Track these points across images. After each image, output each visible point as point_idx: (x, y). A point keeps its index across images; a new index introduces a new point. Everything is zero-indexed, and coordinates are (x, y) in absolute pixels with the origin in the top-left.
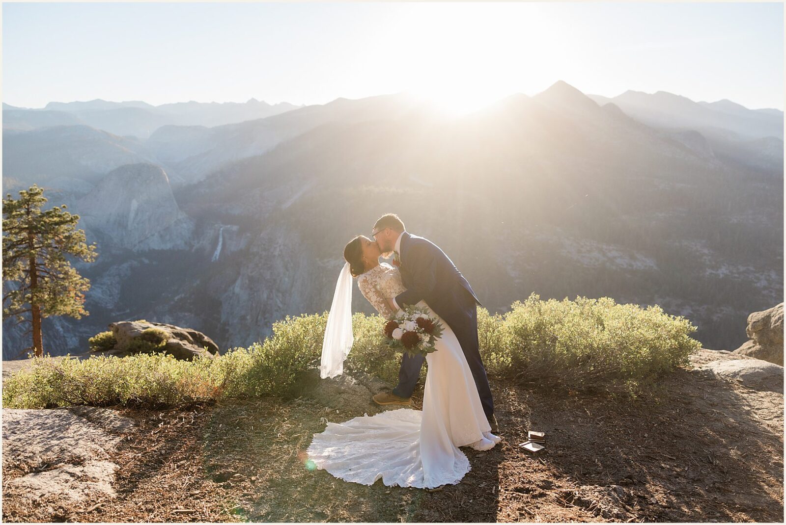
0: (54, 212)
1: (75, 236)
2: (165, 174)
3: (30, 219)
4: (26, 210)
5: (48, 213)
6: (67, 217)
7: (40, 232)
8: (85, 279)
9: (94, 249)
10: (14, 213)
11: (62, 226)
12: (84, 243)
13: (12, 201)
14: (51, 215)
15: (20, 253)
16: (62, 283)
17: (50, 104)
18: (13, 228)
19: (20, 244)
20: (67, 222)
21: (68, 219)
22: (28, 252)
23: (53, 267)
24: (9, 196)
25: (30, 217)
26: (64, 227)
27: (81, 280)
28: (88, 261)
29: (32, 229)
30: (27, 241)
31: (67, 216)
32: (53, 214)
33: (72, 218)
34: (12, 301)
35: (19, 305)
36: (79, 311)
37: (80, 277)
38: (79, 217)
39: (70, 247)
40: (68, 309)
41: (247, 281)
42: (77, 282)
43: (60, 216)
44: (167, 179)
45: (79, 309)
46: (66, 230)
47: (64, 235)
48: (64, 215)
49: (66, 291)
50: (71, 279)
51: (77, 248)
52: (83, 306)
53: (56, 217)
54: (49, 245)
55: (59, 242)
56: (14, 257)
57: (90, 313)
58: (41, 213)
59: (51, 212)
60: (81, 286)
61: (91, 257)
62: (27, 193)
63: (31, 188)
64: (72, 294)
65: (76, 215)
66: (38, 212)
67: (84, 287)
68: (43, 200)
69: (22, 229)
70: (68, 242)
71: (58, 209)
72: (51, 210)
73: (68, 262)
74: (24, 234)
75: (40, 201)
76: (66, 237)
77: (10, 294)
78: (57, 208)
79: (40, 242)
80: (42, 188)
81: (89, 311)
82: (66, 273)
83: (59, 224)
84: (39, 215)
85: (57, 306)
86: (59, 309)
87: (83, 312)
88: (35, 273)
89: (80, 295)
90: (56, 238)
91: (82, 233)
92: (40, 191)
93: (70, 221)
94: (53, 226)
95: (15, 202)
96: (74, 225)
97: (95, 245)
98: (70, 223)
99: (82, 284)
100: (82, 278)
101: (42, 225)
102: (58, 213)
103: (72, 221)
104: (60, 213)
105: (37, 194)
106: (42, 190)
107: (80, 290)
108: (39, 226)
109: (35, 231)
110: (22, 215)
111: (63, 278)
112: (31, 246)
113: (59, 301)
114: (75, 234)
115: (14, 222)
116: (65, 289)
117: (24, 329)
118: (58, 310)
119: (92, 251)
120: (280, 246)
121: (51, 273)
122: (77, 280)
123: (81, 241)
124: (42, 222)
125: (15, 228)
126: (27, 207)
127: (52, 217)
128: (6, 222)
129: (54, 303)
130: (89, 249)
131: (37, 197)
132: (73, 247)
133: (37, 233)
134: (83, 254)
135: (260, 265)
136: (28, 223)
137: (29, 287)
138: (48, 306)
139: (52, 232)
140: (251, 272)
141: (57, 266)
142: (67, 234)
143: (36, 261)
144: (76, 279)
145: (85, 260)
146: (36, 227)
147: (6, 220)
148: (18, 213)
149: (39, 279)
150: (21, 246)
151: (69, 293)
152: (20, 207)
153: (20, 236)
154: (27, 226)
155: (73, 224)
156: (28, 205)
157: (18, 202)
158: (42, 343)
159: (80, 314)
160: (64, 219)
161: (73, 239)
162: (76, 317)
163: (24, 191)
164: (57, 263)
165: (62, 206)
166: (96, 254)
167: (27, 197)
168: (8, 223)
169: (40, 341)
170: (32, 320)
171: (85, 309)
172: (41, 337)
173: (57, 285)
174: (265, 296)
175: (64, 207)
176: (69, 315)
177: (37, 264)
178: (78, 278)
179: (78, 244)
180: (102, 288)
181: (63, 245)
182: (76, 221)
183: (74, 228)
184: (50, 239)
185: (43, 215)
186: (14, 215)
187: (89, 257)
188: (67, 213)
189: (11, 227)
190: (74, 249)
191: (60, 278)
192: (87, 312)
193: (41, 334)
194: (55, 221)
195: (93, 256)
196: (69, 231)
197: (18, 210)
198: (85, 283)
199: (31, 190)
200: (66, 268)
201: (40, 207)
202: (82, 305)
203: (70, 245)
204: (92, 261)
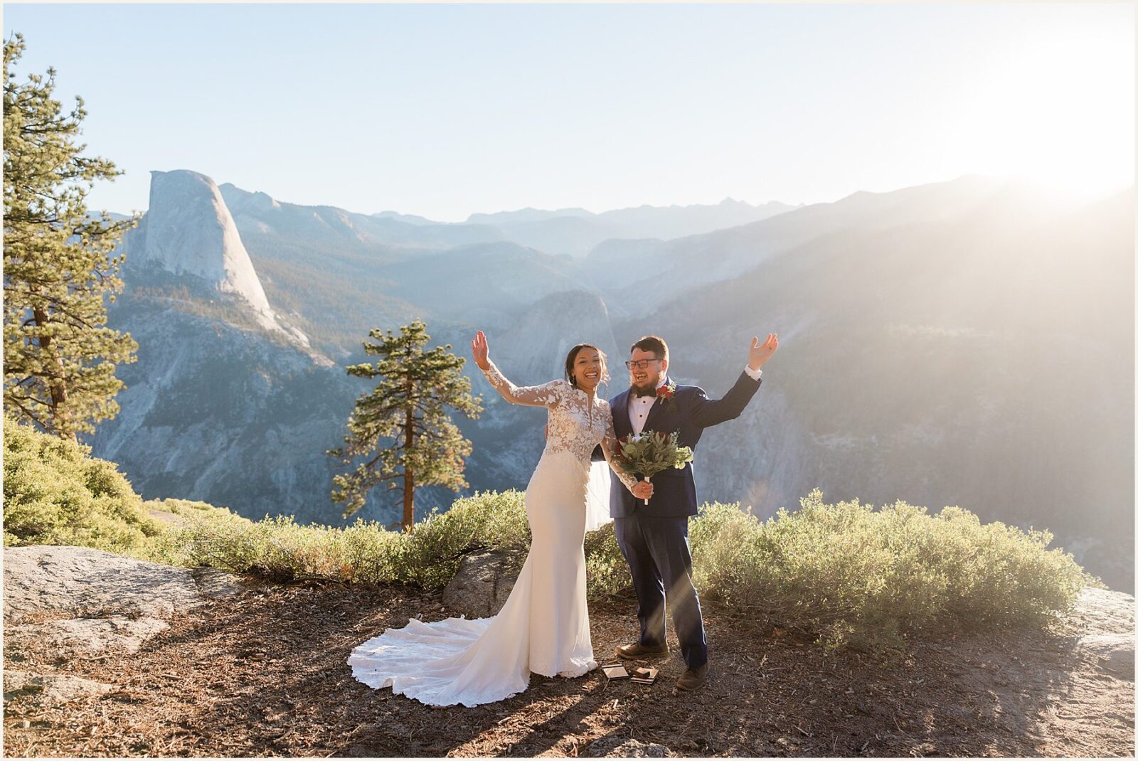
0: (437, 353)
1: (458, 385)
2: (604, 304)
3: (410, 362)
4: (407, 350)
5: (430, 355)
6: (451, 360)
7: (419, 378)
8: (467, 440)
9: (481, 402)
10: (393, 353)
11: (445, 370)
12: (468, 393)
13: (391, 339)
14: (433, 357)
15: (395, 403)
16: (439, 444)
17: (473, 216)
18: (391, 372)
19: (398, 392)
20: (451, 366)
21: (453, 363)
22: (405, 402)
23: (431, 424)
24: (389, 332)
25: (410, 358)
26: (447, 372)
27: (462, 442)
28: (471, 418)
29: (411, 374)
30: (406, 389)
31: (451, 358)
32: (436, 355)
33: (456, 362)
34: (383, 462)
35: (390, 467)
36: (457, 481)
37: (461, 437)
38: (465, 360)
39: (452, 399)
40: (445, 478)
41: (706, 460)
42: (457, 443)
43: (443, 359)
44: (606, 312)
45: (458, 479)
46: (449, 376)
47: (447, 382)
48: (447, 357)
49: (443, 454)
50: (451, 439)
51: (459, 399)
52: (463, 476)
53: (438, 359)
54: (428, 395)
55: (440, 391)
56: (390, 408)
57: (470, 485)
58: (422, 354)
59: (434, 353)
60: (462, 449)
61: (476, 413)
62: (408, 328)
63: (413, 322)
64: (451, 459)
65: (462, 358)
66: (419, 352)
67: (465, 450)
68: (426, 337)
69: (401, 374)
70: (450, 392)
71: (441, 350)
72: (434, 351)
73: (449, 417)
74: (403, 380)
75: (422, 339)
76: (448, 386)
77: (382, 453)
78: (441, 348)
79: (419, 391)
80: (424, 323)
81: (469, 482)
82: (445, 431)
83: (440, 368)
84: (420, 356)
85: (431, 472)
86: (433, 476)
87: (462, 482)
88: (411, 429)
89: (460, 460)
90: (437, 386)
91: (467, 380)
92: (423, 327)
93: (454, 365)
94: (435, 370)
95: (395, 339)
96: (459, 371)
97: (481, 397)
98: (454, 368)
99: (463, 447)
100: (464, 439)
101: (422, 369)
102: (441, 355)
103: (456, 365)
104: (443, 355)
105: (418, 330)
106: (425, 325)
107: (461, 455)
108: (418, 370)
109: (413, 377)
110: (400, 356)
111: (442, 438)
112: (409, 395)
113: (433, 466)
114: (460, 381)
115: (393, 365)
116: (443, 452)
117: (424, 501)
118: (431, 478)
119: (478, 405)
120: (756, 411)
121: (428, 430)
122: (456, 441)
123: (465, 391)
124: (422, 366)
125: (394, 372)
126: (408, 346)
127: (434, 359)
128: (385, 364)
129: (427, 469)
130: (474, 402)
131: (419, 335)
132: (455, 398)
133: (416, 379)
134: (466, 407)
135: (726, 437)
136: (409, 366)
137: (403, 447)
138: (422, 472)
139: (433, 378)
140: (713, 448)
141: (435, 421)
142: (450, 382)
143: (413, 414)
144: (455, 439)
145: (469, 416)
146: (415, 372)
147: (385, 362)
148: (397, 353)
149: (414, 436)
150: (398, 394)
151: (447, 457)
152: (399, 345)
153: (399, 381)
154: (406, 370)
155: (459, 369)
156: (409, 344)
157: (399, 339)
158: (413, 518)
159: (460, 486)
160: (448, 362)
161: (456, 388)
162: (454, 488)
163: (406, 327)
164: (436, 418)
165: (447, 346)
166: (482, 409)
167: (408, 334)
168: (387, 365)
169: (411, 516)
170: (404, 488)
171: (466, 480)
172: (413, 511)
173: (434, 446)
174: (731, 484)
175: (449, 347)
176: (447, 485)
177: (414, 418)
178: (459, 439)
179: (461, 395)
180: (516, 456)
181: (445, 396)
182: (461, 365)
183: (459, 374)
184: (430, 387)
185: (424, 358)
186: (392, 356)
187: (474, 412)
188: (452, 354)
189: (389, 370)
190: (457, 401)
191: (438, 437)
192: (467, 483)
193: (413, 507)
194: (437, 365)
195: (479, 411)
196: (452, 378)
197: (397, 350)
198: (466, 445)
199: (413, 325)
200: (446, 425)
201: (422, 347)
202: (461, 473)
203: (452, 396)
204: (476, 417)
